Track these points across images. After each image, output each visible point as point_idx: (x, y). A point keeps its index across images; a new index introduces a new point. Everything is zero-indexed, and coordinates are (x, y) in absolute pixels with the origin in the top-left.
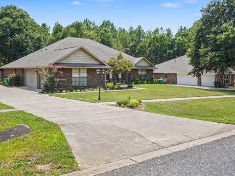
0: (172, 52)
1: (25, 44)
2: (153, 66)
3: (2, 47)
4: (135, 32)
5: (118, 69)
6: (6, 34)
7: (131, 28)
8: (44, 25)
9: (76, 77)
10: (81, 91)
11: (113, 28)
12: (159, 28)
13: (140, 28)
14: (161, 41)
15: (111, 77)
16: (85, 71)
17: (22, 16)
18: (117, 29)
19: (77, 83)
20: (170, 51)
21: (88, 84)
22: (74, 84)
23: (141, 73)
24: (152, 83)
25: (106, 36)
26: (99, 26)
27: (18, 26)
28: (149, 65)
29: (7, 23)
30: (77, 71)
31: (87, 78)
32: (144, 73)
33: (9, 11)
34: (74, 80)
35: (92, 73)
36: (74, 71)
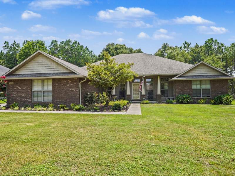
9: (37, 91)
19: (40, 99)
21: (53, 100)
23: (198, 86)
32: (206, 86)
34: (35, 94)
35: (58, 86)
36: (35, 83)
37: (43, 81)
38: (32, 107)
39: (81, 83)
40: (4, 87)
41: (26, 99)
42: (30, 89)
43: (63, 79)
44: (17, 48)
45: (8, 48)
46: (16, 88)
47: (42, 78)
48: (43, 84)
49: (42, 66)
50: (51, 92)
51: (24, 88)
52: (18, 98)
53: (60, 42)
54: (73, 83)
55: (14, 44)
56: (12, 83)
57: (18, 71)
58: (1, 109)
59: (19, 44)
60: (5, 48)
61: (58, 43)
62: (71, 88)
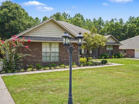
0: (124, 34)
1: (18, 28)
2: (119, 43)
3: (1, 31)
4: (97, 22)
5: (93, 43)
6: (4, 20)
7: (95, 19)
8: (37, 18)
9: (46, 53)
10: (50, 69)
11: (82, 19)
12: (114, 19)
13: (101, 19)
14: (116, 27)
15: (83, 52)
16: (57, 46)
17: (17, 8)
18: (85, 19)
19: (48, 59)
20: (123, 34)
21: (60, 60)
22: (44, 59)
23: (109, 48)
24: (119, 57)
25: (78, 22)
26: (73, 17)
27: (13, 15)
28: (115, 42)
29: (5, 12)
30: (48, 45)
31: (59, 53)
32: (111, 49)
33: (7, 5)
35: (64, 48)
41: (36, 60)
42: (40, 51)
47: (51, 41)
49: (51, 31)
51: (35, 50)
52: (28, 60)
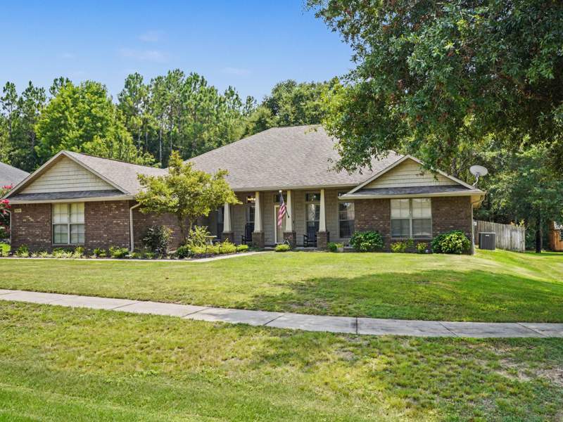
9: (61, 225)
21: (85, 240)
22: (58, 240)
31: (85, 226)
34: (57, 230)
35: (94, 215)
36: (57, 210)
37: (70, 205)
38: (49, 253)
39: (133, 210)
40: (5, 216)
41: (42, 240)
42: (48, 221)
43: (102, 202)
44: (37, 102)
45: (13, 100)
46: (26, 218)
47: (69, 199)
48: (70, 212)
50: (83, 227)
51: (39, 220)
52: (28, 238)
53: (152, 80)
54: (120, 211)
55: (28, 90)
56: (20, 211)
57: (29, 188)
58: (1, 256)
59: (42, 90)
60: (7, 102)
61: (146, 82)
62: (115, 218)
